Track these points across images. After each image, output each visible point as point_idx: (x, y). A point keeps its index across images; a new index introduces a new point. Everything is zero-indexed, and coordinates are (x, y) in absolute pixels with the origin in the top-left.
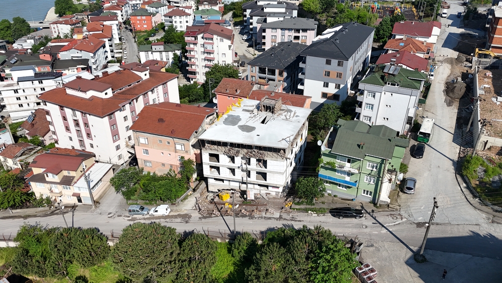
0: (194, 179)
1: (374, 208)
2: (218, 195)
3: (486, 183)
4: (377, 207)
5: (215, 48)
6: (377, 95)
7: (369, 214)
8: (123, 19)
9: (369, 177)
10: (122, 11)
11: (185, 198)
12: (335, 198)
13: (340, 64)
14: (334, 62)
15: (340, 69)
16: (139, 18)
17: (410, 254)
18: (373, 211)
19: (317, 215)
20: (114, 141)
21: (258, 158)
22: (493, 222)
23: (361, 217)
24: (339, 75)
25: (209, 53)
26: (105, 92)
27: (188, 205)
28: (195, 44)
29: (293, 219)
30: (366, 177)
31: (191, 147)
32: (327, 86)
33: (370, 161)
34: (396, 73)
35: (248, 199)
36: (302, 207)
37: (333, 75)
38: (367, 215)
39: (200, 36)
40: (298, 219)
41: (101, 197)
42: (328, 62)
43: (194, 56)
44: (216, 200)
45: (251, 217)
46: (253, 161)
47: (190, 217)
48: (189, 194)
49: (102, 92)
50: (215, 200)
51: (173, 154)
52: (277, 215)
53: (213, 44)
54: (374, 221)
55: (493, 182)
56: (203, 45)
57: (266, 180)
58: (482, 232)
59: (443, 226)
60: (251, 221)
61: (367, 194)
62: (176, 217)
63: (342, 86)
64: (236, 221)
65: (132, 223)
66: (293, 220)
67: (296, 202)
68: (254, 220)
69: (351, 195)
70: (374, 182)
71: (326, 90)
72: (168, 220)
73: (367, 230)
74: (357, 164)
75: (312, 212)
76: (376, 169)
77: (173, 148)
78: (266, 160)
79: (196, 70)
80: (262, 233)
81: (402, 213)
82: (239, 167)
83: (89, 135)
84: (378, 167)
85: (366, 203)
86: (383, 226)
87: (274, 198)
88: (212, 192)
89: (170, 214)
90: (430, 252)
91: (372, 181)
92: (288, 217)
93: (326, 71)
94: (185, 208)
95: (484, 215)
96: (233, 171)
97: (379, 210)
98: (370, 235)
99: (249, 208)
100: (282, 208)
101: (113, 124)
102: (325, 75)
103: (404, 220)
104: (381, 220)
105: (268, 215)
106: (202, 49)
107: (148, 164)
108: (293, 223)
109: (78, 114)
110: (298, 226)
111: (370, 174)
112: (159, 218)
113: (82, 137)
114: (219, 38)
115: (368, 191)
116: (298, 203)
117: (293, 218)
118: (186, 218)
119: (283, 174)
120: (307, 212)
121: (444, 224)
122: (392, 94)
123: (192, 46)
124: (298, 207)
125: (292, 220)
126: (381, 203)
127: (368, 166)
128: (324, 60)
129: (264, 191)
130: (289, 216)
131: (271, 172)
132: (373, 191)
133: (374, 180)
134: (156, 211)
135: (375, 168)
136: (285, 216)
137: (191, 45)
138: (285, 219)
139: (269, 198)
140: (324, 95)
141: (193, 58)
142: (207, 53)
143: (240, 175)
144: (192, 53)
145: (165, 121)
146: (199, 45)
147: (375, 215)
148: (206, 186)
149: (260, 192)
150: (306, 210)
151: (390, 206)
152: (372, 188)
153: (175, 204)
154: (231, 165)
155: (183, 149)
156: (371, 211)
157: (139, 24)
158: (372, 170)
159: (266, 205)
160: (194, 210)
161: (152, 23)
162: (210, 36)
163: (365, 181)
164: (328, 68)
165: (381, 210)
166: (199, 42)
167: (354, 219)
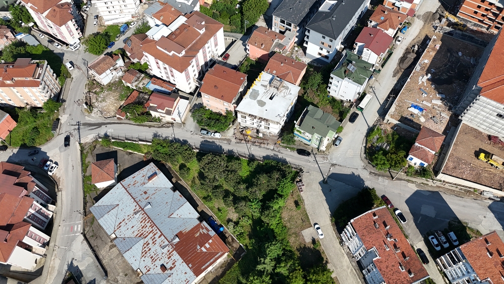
3: (374, 147)
4: (318, 152)
6: (340, 82)
11: (229, 129)
12: (301, 143)
13: (330, 40)
14: (327, 38)
15: (330, 43)
17: (323, 179)
19: (290, 151)
20: (187, 81)
22: (365, 168)
23: (309, 156)
24: (330, 46)
27: (230, 132)
30: (315, 139)
32: (322, 50)
36: (285, 145)
37: (326, 45)
40: (281, 152)
41: (185, 120)
42: (324, 37)
45: (260, 147)
46: (263, 122)
47: (231, 141)
48: (230, 126)
52: (272, 148)
55: (377, 147)
57: (269, 130)
58: (356, 174)
59: (342, 167)
60: (259, 149)
62: (224, 140)
63: (330, 52)
64: (253, 148)
65: (203, 140)
66: (279, 152)
67: (282, 141)
68: (261, 149)
71: (321, 52)
72: (220, 141)
73: (309, 164)
75: (289, 149)
77: (223, 104)
78: (269, 124)
80: (263, 157)
81: (329, 157)
83: (172, 76)
85: (314, 149)
86: (317, 163)
87: (273, 136)
89: (221, 138)
90: (330, 179)
91: (318, 141)
92: (277, 150)
93: (322, 42)
94: (228, 135)
95: (363, 164)
97: (319, 154)
98: (310, 166)
99: (259, 141)
100: (276, 144)
101: (187, 73)
102: (321, 44)
103: (328, 161)
104: (318, 159)
105: (268, 147)
109: (167, 65)
110: (280, 156)
112: (216, 139)
113: (168, 74)
116: (283, 143)
118: (229, 141)
119: (277, 129)
120: (286, 149)
121: (343, 166)
122: (348, 84)
126: (321, 150)
127: (316, 136)
131: (271, 127)
134: (215, 136)
136: (276, 149)
138: (275, 151)
139: (270, 136)
140: (320, 54)
145: (218, 88)
150: (286, 147)
151: (325, 152)
152: (317, 144)
153: (223, 133)
154: (252, 121)
155: (228, 105)
156: (315, 154)
158: (318, 138)
159: (268, 140)
160: (233, 137)
163: (315, 141)
164: (323, 40)
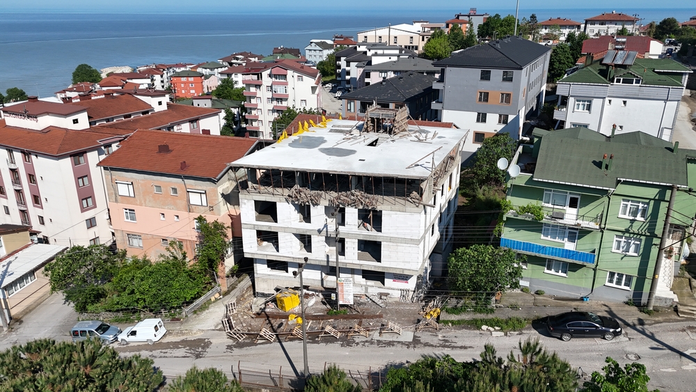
0: (227, 270)
1: (643, 316)
2: (274, 300)
4: (649, 313)
5: (290, 91)
6: (596, 103)
7: (633, 327)
8: (163, 87)
9: (623, 240)
10: (162, 76)
11: (203, 307)
12: (539, 297)
13: (508, 78)
14: (497, 74)
15: (507, 87)
16: (184, 79)
18: (641, 322)
19: (502, 334)
20: (83, 210)
21: (361, 207)
23: (616, 334)
24: (507, 98)
25: (280, 100)
26: (75, 117)
27: (208, 320)
28: (258, 86)
29: (445, 344)
30: (615, 239)
31: (221, 199)
32: (484, 120)
33: (626, 197)
34: (628, 62)
35: (341, 302)
36: (466, 316)
37: (495, 98)
38: (629, 330)
39: (265, 74)
40: (459, 344)
41: (28, 310)
42: (486, 76)
43: (256, 105)
44: (271, 308)
45: (347, 341)
46: (352, 214)
47: (207, 345)
48: (213, 299)
49: (66, 115)
50: (267, 310)
51: (184, 214)
52: (408, 336)
53: (286, 84)
54: (655, 344)
56: (271, 87)
57: (379, 260)
60: (346, 351)
61: (619, 283)
62: (175, 345)
63: (511, 118)
64: (309, 351)
66: (448, 347)
67: (449, 307)
68: (354, 348)
69: (579, 289)
70: (636, 252)
71: (481, 128)
72: (156, 353)
74: (594, 209)
75: (490, 328)
76: (643, 216)
77: (184, 203)
78: (381, 211)
79: (258, 128)
82: (320, 231)
83: (36, 199)
84: (650, 211)
85: (618, 305)
86: (682, 354)
87: (398, 303)
88: (263, 295)
89: (165, 340)
91: (632, 248)
93: (481, 93)
94: (199, 327)
96: (306, 240)
97: (657, 319)
99: (342, 324)
100: (419, 321)
101: (82, 176)
102: (480, 100)
104: (670, 339)
105: (386, 337)
106: (270, 95)
107: (136, 242)
108: (447, 351)
109: (18, 156)
111: (627, 231)
112: (139, 348)
113: (25, 204)
114: (296, 74)
115: (621, 276)
116: (455, 310)
117: (446, 341)
118: (198, 347)
119: (417, 242)
120: (479, 328)
122: (625, 102)
123: (253, 89)
124: (454, 317)
125: (444, 346)
126: (657, 304)
127: (620, 212)
128: (478, 72)
129: (374, 288)
130: (435, 339)
131: (391, 240)
132: (635, 273)
133: (637, 247)
134: (134, 333)
135: (639, 215)
137: (251, 88)
138: (426, 345)
139: (386, 304)
140: (479, 137)
141: (255, 109)
142: (277, 99)
143: (321, 251)
144: (253, 101)
145: (171, 151)
146: (263, 88)
147: (649, 329)
148: (251, 283)
149: (366, 289)
150: (475, 325)
151: (681, 308)
152: (631, 266)
153: (178, 320)
154: (304, 227)
155: (205, 204)
156: (636, 322)
157: (183, 89)
158: (632, 221)
159: (380, 316)
160: (220, 330)
161: (203, 88)
162: (282, 72)
163: (614, 250)
164: (485, 86)
165: (660, 318)
166: (263, 83)
167: (598, 341)
